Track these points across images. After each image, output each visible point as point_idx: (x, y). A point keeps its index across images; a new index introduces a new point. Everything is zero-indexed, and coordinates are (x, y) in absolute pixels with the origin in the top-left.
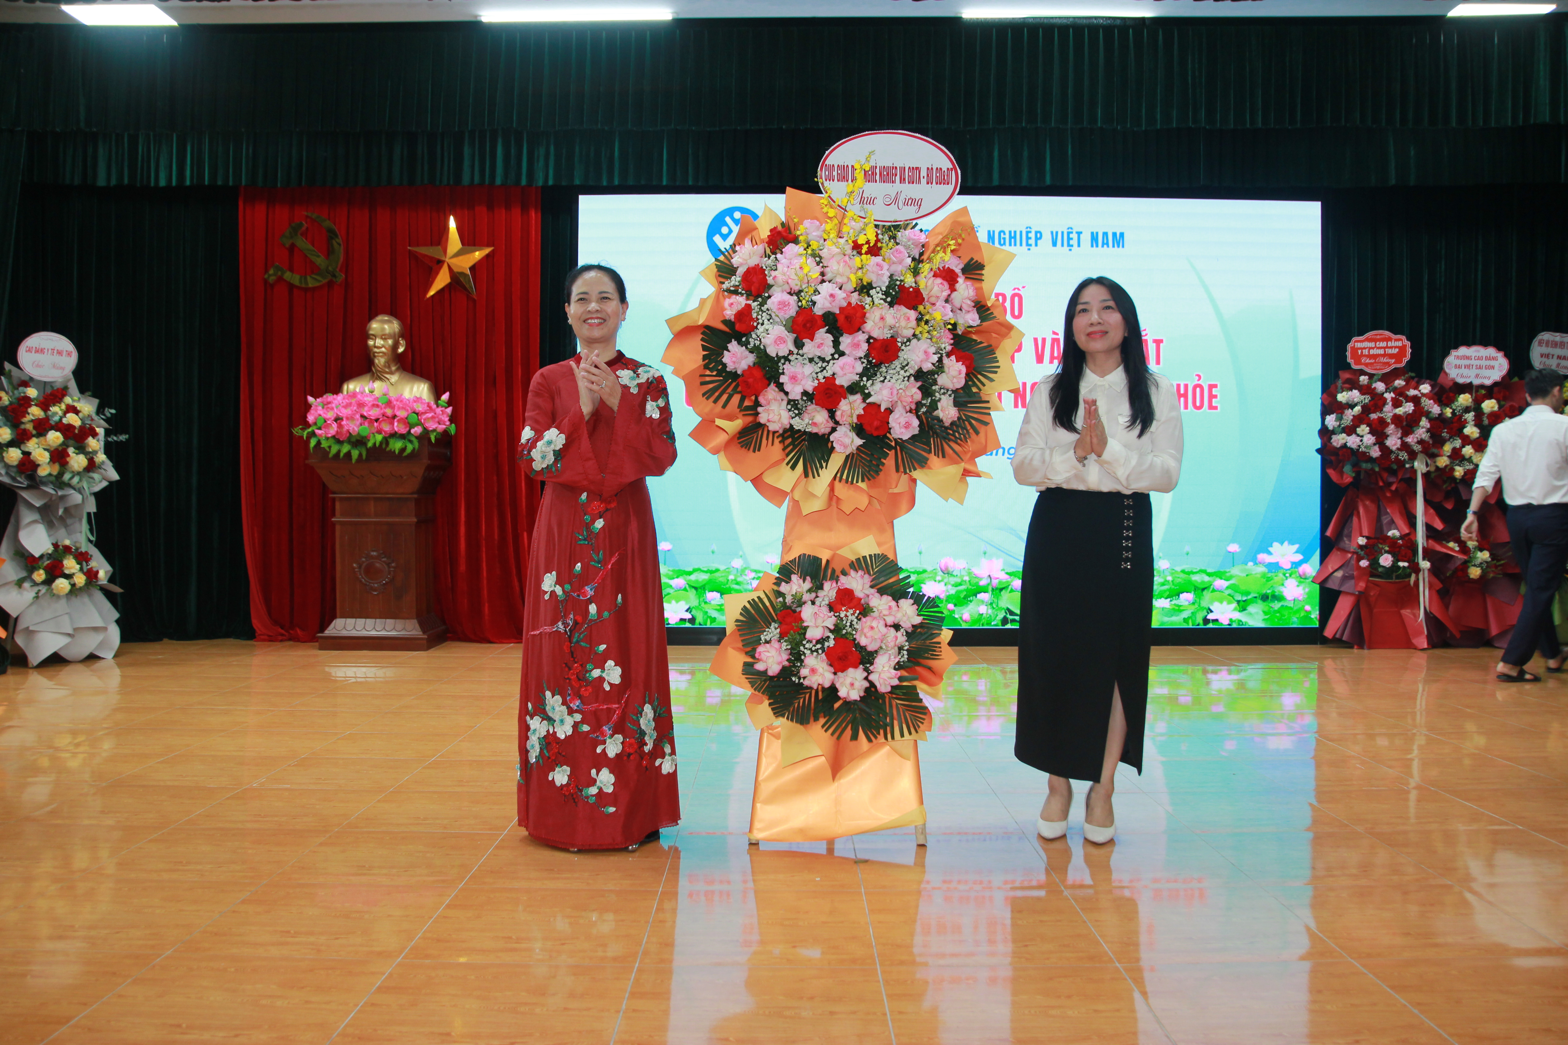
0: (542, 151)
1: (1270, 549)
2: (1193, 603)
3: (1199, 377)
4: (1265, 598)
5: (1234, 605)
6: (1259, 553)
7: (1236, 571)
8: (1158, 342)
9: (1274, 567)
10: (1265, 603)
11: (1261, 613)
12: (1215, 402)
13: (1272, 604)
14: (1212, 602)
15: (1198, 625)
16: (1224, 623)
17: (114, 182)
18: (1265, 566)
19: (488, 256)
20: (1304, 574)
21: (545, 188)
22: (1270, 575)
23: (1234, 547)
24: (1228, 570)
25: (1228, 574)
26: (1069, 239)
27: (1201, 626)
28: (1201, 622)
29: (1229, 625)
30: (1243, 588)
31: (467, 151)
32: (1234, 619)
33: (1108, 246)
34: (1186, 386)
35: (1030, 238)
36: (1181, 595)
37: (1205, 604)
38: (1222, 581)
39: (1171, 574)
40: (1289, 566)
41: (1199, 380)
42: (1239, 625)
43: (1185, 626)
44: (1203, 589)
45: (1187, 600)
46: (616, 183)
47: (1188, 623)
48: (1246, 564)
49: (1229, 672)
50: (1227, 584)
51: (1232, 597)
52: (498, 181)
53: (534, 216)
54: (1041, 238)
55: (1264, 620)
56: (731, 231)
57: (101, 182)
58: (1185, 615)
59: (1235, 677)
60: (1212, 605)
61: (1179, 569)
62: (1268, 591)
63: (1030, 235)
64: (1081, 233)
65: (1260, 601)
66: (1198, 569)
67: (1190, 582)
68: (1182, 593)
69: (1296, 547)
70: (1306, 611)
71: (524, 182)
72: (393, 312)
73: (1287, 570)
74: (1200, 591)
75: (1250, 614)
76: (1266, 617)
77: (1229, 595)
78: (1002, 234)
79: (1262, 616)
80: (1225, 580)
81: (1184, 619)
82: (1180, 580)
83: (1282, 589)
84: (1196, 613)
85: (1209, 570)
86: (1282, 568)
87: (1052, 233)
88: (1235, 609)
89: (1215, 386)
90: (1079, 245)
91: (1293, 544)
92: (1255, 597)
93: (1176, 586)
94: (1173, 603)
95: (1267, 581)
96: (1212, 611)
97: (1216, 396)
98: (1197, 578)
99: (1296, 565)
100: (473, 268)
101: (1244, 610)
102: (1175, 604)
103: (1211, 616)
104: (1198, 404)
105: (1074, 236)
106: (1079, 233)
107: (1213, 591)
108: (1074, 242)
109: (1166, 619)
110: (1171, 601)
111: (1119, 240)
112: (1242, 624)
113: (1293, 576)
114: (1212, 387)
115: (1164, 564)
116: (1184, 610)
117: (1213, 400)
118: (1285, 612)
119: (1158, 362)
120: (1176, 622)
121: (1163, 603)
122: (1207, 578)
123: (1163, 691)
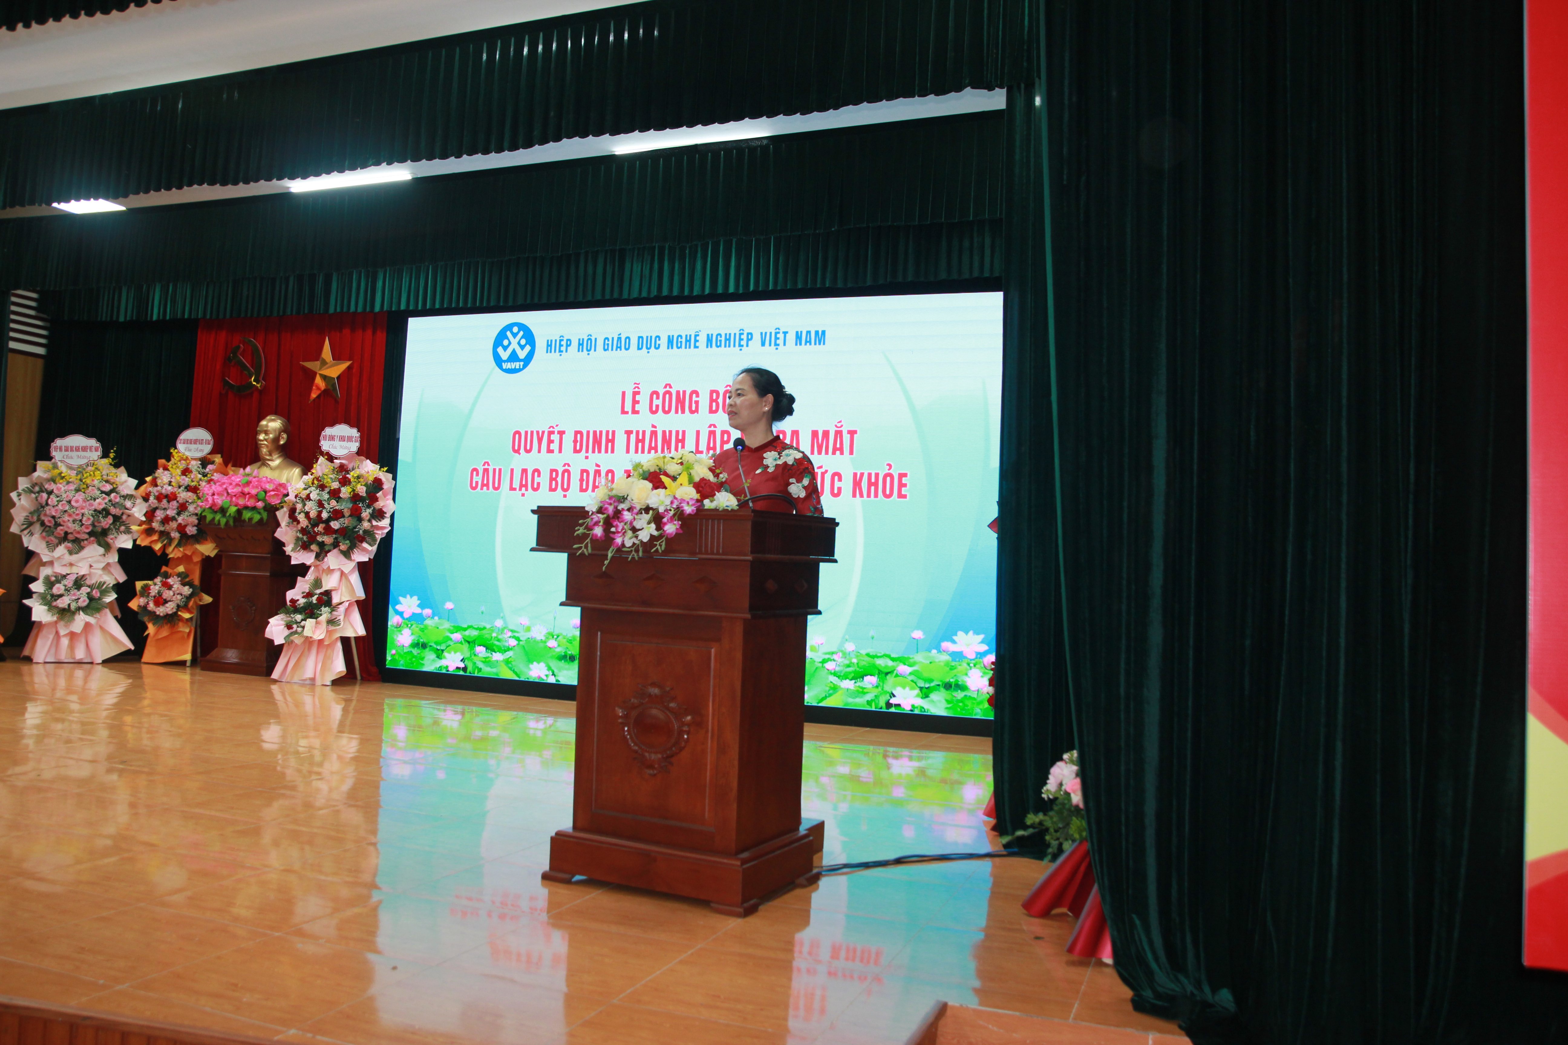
1: (955, 638)
2: (877, 687)
3: (890, 465)
4: (948, 686)
5: (917, 691)
6: (943, 641)
7: (919, 657)
8: (852, 433)
9: (958, 656)
10: (948, 692)
11: (944, 701)
12: (904, 491)
13: (954, 693)
14: (895, 687)
15: (881, 708)
16: (906, 708)
17: (128, 318)
18: (949, 655)
19: (349, 367)
20: (984, 665)
21: (383, 312)
22: (953, 664)
23: (918, 634)
24: (911, 656)
25: (911, 660)
26: (777, 338)
27: (884, 710)
28: (884, 706)
29: (911, 710)
30: (926, 675)
31: (334, 284)
32: (916, 705)
33: (810, 344)
34: (877, 475)
35: (743, 339)
36: (865, 678)
37: (888, 688)
38: (906, 666)
39: (857, 657)
40: (973, 656)
41: (889, 470)
42: (921, 711)
43: (868, 708)
44: (887, 674)
45: (871, 683)
47: (871, 706)
48: (930, 652)
49: (910, 758)
50: (910, 670)
51: (915, 683)
53: (380, 336)
54: (751, 339)
55: (946, 708)
56: (510, 343)
57: (122, 318)
58: (869, 697)
59: (916, 764)
60: (895, 689)
61: (863, 652)
62: (951, 680)
63: (742, 337)
64: (787, 332)
65: (942, 690)
66: (883, 653)
67: (874, 666)
68: (866, 675)
69: (981, 637)
73: (971, 660)
74: (884, 675)
75: (933, 701)
76: (949, 706)
77: (912, 681)
78: (719, 337)
79: (944, 704)
80: (908, 666)
81: (868, 701)
82: (864, 663)
83: (965, 679)
84: (879, 696)
85: (893, 656)
86: (965, 657)
87: (761, 334)
88: (917, 696)
89: (905, 475)
90: (785, 344)
91: (978, 634)
92: (939, 685)
93: (860, 668)
94: (857, 684)
95: (951, 669)
96: (894, 696)
97: (905, 485)
98: (881, 663)
99: (979, 655)
100: (340, 377)
101: (927, 696)
102: (859, 686)
103: (893, 701)
104: (888, 492)
105: (781, 336)
106: (785, 333)
107: (897, 676)
108: (780, 342)
109: (850, 700)
110: (855, 682)
111: (821, 337)
112: (925, 711)
113: (977, 666)
114: (902, 475)
115: (850, 647)
116: (867, 693)
117: (903, 489)
118: (969, 703)
119: (851, 453)
120: (859, 703)
121: (848, 684)
122: (890, 663)
123: (844, 770)
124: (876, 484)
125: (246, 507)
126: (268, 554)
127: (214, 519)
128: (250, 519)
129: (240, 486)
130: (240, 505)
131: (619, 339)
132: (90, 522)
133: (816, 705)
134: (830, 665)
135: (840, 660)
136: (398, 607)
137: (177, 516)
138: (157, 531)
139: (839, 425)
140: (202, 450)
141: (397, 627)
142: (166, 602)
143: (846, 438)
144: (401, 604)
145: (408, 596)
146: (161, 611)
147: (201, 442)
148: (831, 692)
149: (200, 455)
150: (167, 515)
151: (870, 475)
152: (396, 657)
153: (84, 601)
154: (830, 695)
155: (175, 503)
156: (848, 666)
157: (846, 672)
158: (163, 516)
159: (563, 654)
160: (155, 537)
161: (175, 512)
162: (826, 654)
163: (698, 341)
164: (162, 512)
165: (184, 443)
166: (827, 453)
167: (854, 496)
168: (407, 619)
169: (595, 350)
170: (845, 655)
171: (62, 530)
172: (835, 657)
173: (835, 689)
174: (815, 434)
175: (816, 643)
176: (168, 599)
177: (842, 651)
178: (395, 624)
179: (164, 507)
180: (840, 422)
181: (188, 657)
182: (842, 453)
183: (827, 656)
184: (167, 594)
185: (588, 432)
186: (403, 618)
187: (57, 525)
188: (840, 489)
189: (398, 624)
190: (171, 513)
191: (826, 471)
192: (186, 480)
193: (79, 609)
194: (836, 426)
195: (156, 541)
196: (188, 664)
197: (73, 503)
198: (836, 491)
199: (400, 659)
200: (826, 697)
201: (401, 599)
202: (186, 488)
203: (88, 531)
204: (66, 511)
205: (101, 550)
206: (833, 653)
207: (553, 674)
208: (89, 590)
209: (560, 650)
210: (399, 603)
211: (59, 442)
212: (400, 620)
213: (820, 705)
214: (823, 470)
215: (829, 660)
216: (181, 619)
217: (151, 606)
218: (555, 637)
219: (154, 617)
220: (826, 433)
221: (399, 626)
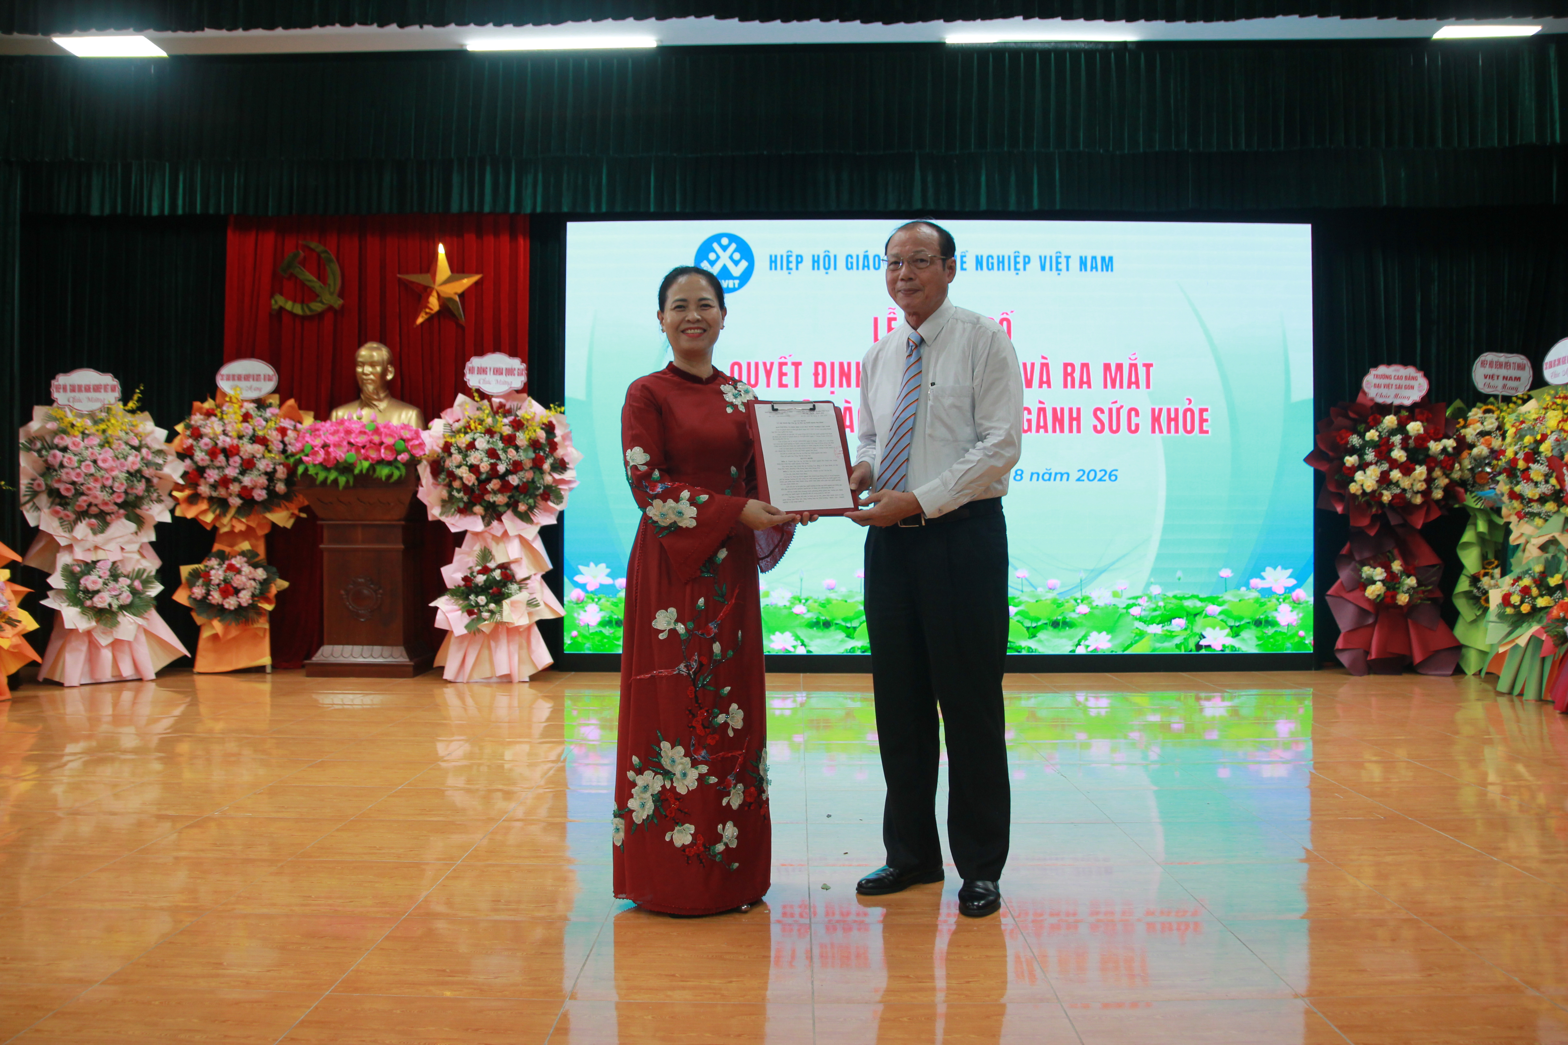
0: (530, 179)
1: (1263, 574)
2: (1186, 629)
3: (1190, 401)
4: (1258, 623)
5: (1228, 630)
6: (1252, 578)
7: (1228, 596)
8: (1148, 366)
9: (1267, 592)
10: (1259, 629)
11: (1255, 639)
12: (1206, 426)
13: (1265, 630)
14: (1204, 628)
15: (1191, 651)
16: (1217, 649)
17: (107, 211)
18: (1258, 591)
19: (476, 284)
20: (1298, 599)
21: (533, 215)
22: (1263, 600)
23: (1226, 572)
24: (1220, 596)
25: (1220, 600)
26: (1058, 263)
27: (1194, 652)
28: (1194, 648)
29: (1222, 651)
30: (1236, 613)
31: (455, 179)
32: (1227, 645)
33: (1097, 270)
34: (1177, 410)
35: (1019, 263)
36: (1173, 621)
37: (1197, 629)
38: (1215, 606)
39: (1163, 599)
40: (1282, 591)
41: (1189, 404)
42: (1232, 650)
43: (1177, 652)
45: (1179, 626)
46: (604, 209)
47: (1180, 650)
48: (1239, 589)
49: (1223, 699)
50: (1219, 609)
51: (1225, 622)
52: (487, 209)
53: (523, 244)
54: (1029, 262)
55: (1257, 645)
56: (718, 257)
57: (95, 211)
58: (1177, 641)
59: (1228, 703)
60: (1204, 630)
61: (1170, 594)
62: (1261, 617)
63: (1018, 260)
64: (1070, 257)
65: (1253, 627)
66: (1191, 594)
67: (1182, 607)
68: (1174, 618)
69: (1289, 571)
70: (1301, 636)
71: (512, 209)
72: (382, 340)
73: (1280, 595)
74: (1192, 616)
75: (1243, 640)
76: (1260, 643)
77: (1222, 620)
78: (990, 259)
79: (1255, 642)
80: (1217, 605)
81: (1176, 645)
82: (1172, 606)
83: (1275, 614)
84: (1188, 639)
85: (1201, 596)
86: (1275, 593)
87: (1040, 257)
88: (1228, 635)
89: (1206, 410)
90: (1068, 269)
91: (1286, 568)
92: (1249, 623)
93: (1168, 611)
94: (1165, 628)
95: (1261, 606)
96: (1204, 637)
97: (1206, 420)
98: (1189, 604)
99: (1289, 590)
100: (462, 296)
101: (1237, 635)
102: (1167, 630)
103: (1203, 642)
104: (1189, 428)
105: (1063, 260)
106: (1068, 258)
107: (1206, 616)
108: (1063, 266)
109: (1158, 645)
110: (1163, 626)
111: (1107, 263)
112: (1235, 650)
113: (1287, 601)
114: (1202, 411)
115: (1156, 590)
116: (1176, 636)
117: (1205, 424)
118: (1279, 638)
119: (1148, 386)
120: (1168, 648)
121: (1156, 629)
122: (1199, 604)
123: (1155, 718)
124: (1176, 419)
125: (381, 462)
126: (399, 520)
127: (326, 479)
128: (390, 476)
129: (365, 433)
130: (372, 459)
131: (866, 257)
132: (123, 489)
133: (1121, 653)
134: (1135, 611)
135: (1145, 604)
136: (578, 578)
137: (240, 477)
138: (204, 498)
139: (1133, 357)
140: (259, 389)
141: (577, 603)
142: (237, 591)
143: (1142, 371)
144: (582, 574)
145: (592, 565)
146: (231, 603)
147: (257, 378)
148: (1137, 638)
149: (255, 395)
150: (225, 476)
151: (1169, 410)
152: (579, 639)
153: (126, 598)
154: (1136, 642)
155: (237, 459)
156: (1155, 610)
157: (1152, 617)
158: (217, 477)
159: (815, 620)
160: (204, 506)
161: (237, 471)
162: (1130, 599)
163: (965, 262)
164: (216, 471)
165: (228, 379)
166: (1121, 386)
167: (1153, 431)
168: (592, 592)
169: (835, 269)
170: (1151, 599)
171: (85, 501)
172: (1140, 601)
173: (1141, 635)
174: (1107, 367)
175: (1119, 588)
176: (240, 587)
177: (1147, 595)
178: (575, 600)
179: (218, 464)
180: (1135, 354)
181: (267, 660)
182: (1138, 387)
183: (1131, 602)
184: (238, 581)
185: (832, 364)
186: (587, 592)
187: (79, 493)
188: (1137, 425)
189: (579, 599)
190: (231, 472)
191: (1122, 407)
192: (247, 429)
193: (122, 608)
194: (1130, 359)
195: (204, 512)
196: (269, 670)
197: (100, 463)
198: (1133, 428)
199: (585, 641)
200: (1132, 644)
201: (581, 568)
202: (251, 439)
203: (119, 501)
204: (92, 475)
205: (132, 526)
206: (1137, 598)
207: (803, 645)
208: (129, 582)
209: (810, 616)
210: (579, 572)
211: (62, 379)
212: (582, 594)
213: (1126, 653)
214: (1118, 405)
215: (1134, 605)
216: (260, 612)
217: (216, 597)
218: (803, 601)
219: (220, 611)
220: (1119, 367)
221: (580, 601)
